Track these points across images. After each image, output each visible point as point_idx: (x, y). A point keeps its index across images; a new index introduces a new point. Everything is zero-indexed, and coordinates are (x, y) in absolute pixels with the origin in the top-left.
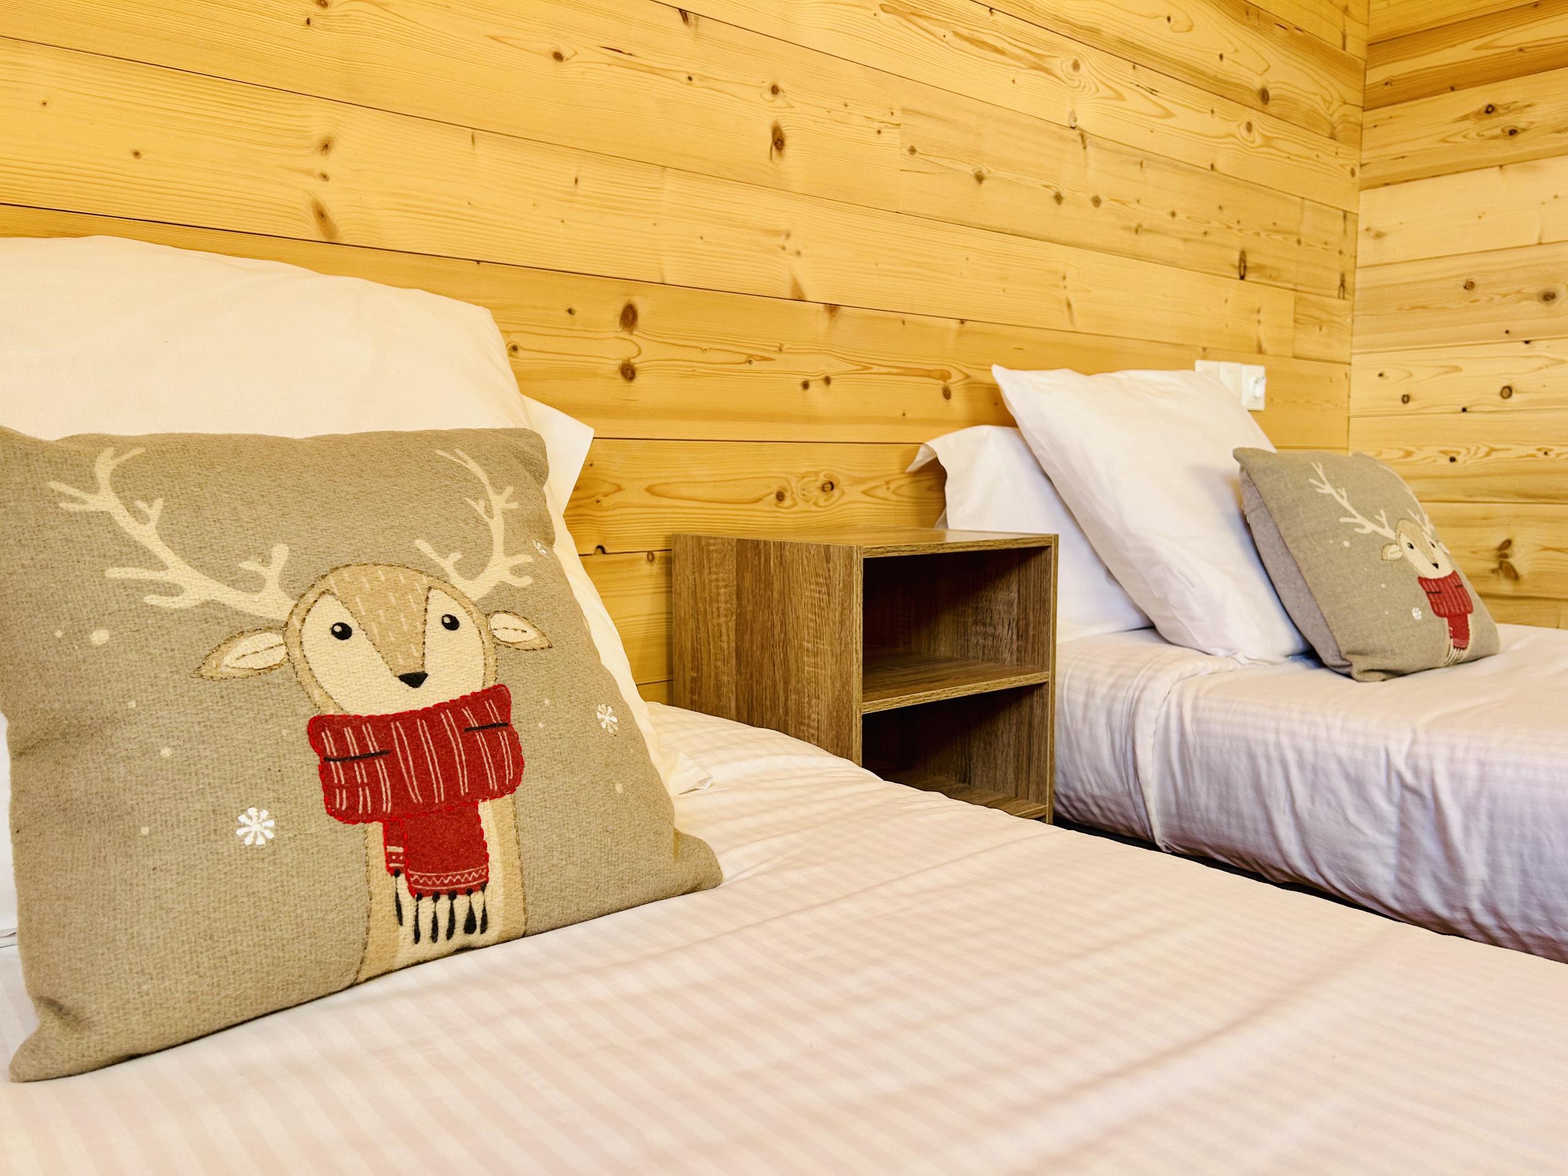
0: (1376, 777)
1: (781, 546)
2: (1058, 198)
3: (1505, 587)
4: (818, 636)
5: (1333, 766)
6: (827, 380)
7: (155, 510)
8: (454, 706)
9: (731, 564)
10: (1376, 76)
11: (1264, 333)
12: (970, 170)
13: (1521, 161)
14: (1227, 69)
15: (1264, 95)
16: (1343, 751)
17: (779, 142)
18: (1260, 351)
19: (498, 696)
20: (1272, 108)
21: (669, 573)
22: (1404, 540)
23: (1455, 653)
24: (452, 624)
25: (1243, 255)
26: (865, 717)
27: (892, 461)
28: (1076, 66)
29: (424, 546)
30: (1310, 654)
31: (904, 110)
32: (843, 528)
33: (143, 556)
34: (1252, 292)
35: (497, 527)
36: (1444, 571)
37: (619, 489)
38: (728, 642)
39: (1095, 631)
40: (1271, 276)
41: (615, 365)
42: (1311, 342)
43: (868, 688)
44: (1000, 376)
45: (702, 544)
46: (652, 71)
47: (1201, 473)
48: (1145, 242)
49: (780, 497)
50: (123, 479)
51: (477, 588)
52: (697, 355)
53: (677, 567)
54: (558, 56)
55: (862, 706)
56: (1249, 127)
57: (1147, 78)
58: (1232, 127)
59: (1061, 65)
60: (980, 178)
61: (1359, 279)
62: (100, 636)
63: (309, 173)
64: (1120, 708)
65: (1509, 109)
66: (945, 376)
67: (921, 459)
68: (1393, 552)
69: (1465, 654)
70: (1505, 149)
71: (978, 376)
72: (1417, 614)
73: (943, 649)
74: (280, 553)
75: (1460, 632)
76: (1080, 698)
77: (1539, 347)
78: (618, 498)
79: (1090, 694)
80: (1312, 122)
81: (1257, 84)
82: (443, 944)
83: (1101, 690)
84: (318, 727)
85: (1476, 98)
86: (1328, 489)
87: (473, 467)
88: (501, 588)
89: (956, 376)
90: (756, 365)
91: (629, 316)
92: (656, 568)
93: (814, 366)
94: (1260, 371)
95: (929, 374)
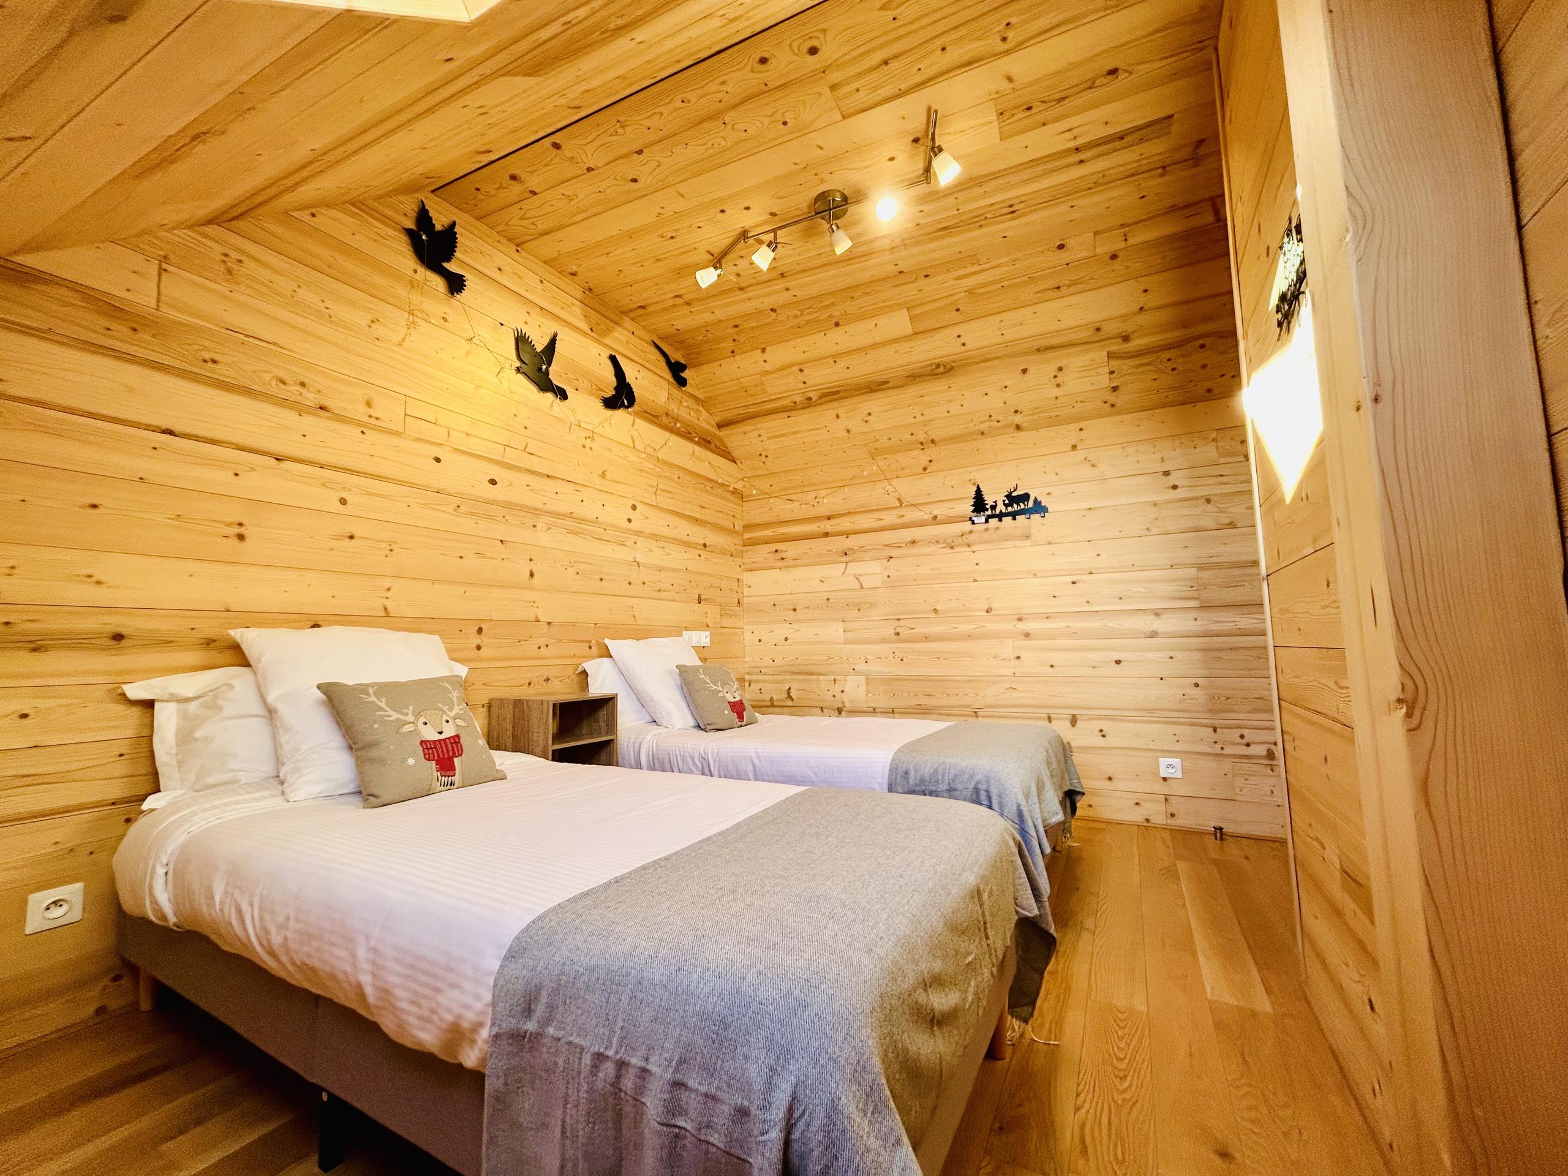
0: (697, 756)
1: (527, 701)
2: (630, 583)
3: (790, 703)
4: (539, 727)
5: (687, 754)
6: (547, 646)
7: (384, 700)
8: (449, 738)
9: (511, 706)
10: (746, 536)
11: (709, 621)
12: (598, 577)
13: (786, 567)
14: (691, 539)
15: (705, 545)
16: (690, 750)
17: (532, 575)
18: (708, 626)
19: (458, 736)
20: (707, 549)
21: (489, 711)
22: (725, 691)
23: (739, 723)
24: (448, 721)
25: (699, 596)
26: (553, 751)
27: (570, 671)
28: (635, 543)
29: (440, 705)
30: (698, 727)
31: (575, 562)
32: (553, 693)
33: (381, 709)
34: (703, 607)
35: (455, 700)
36: (738, 699)
37: (474, 684)
38: (509, 733)
39: (637, 723)
40: (710, 602)
41: (474, 646)
42: (727, 622)
43: (553, 744)
44: (607, 641)
45: (502, 701)
46: (490, 558)
47: (669, 672)
48: (661, 595)
49: (530, 684)
50: (375, 694)
51: (452, 714)
52: (501, 641)
53: (492, 709)
54: (461, 557)
55: (552, 748)
56: (700, 556)
57: (660, 544)
58: (693, 556)
59: (630, 543)
60: (601, 580)
61: (745, 600)
62: (376, 726)
63: (383, 597)
64: (637, 745)
65: (781, 551)
66: (590, 642)
67: (580, 670)
68: (720, 695)
69: (744, 723)
70: (780, 564)
71: (600, 641)
72: (726, 712)
73: (584, 732)
74: (411, 708)
75: (741, 717)
76: (626, 744)
77: (794, 626)
78: (472, 687)
79: (629, 742)
80: (723, 552)
81: (702, 542)
82: (445, 788)
83: (632, 740)
84: (422, 742)
85: (774, 547)
86: (703, 676)
87: (448, 686)
88: (457, 713)
89: (593, 642)
90: (522, 642)
91: (480, 631)
92: (485, 709)
93: (542, 641)
94: (708, 633)
95: (583, 641)
